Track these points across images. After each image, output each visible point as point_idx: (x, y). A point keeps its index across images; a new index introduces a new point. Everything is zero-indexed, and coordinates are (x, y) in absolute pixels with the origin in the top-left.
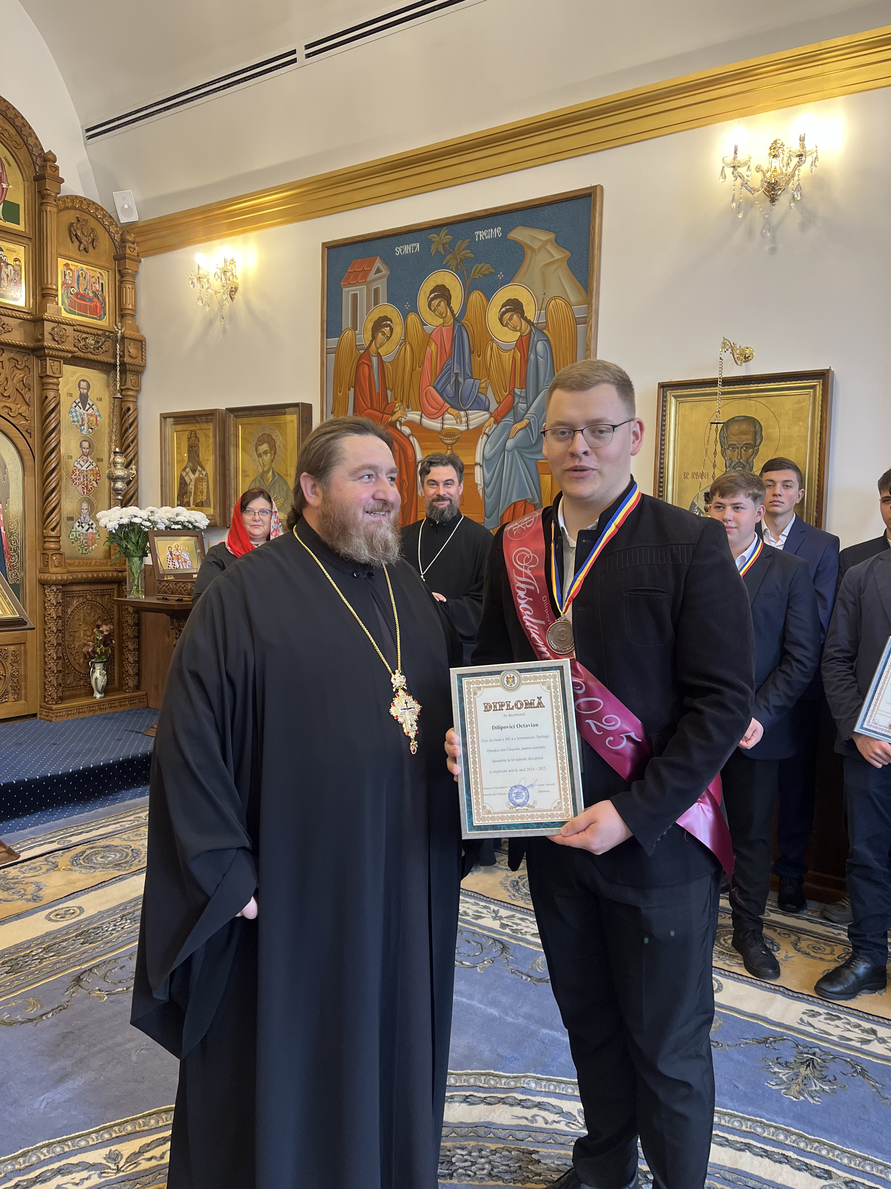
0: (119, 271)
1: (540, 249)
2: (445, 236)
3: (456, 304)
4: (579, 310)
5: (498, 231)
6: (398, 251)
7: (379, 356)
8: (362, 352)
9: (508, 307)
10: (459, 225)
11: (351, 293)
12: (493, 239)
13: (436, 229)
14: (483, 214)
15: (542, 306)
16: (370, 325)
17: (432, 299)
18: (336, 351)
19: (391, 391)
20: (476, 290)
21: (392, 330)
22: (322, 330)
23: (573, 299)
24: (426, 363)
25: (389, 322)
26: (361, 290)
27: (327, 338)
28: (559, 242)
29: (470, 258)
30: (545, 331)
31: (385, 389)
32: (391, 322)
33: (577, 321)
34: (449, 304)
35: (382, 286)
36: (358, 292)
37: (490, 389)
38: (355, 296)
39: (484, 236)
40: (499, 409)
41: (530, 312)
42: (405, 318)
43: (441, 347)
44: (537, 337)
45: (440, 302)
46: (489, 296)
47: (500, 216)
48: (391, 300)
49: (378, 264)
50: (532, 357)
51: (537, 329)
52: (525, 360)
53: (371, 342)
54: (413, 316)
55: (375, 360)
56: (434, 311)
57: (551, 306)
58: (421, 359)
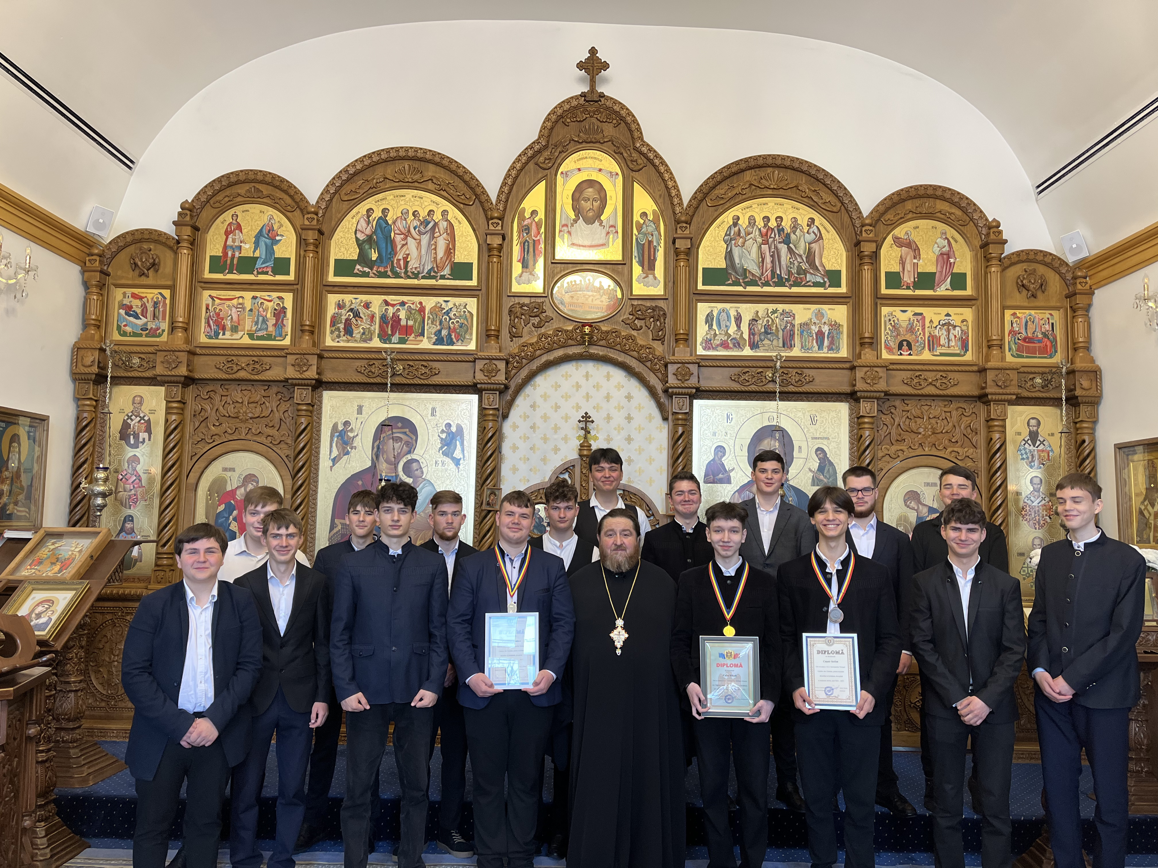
0: (1071, 307)
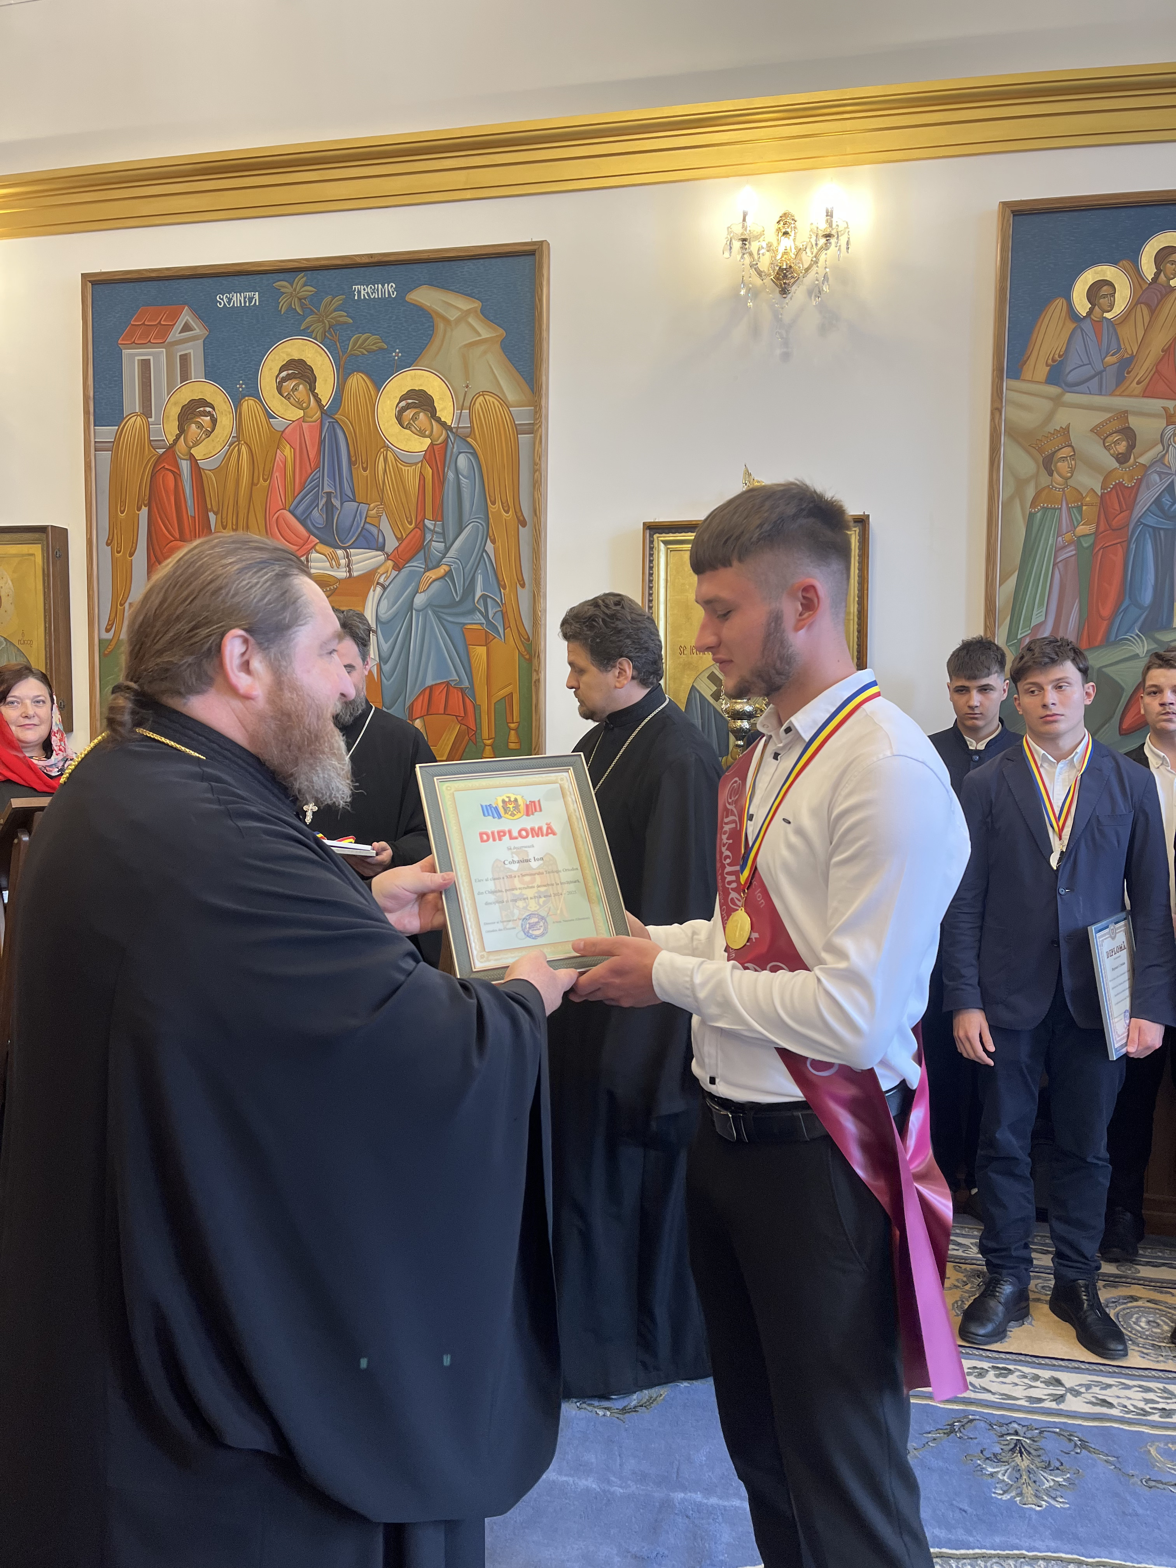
1: (458, 321)
2: (302, 287)
3: (325, 389)
4: (522, 415)
5: (390, 289)
6: (222, 300)
7: (192, 458)
8: (161, 451)
9: (410, 401)
10: (326, 272)
11: (137, 358)
12: (383, 299)
13: (287, 275)
14: (367, 261)
15: (462, 404)
16: (175, 411)
17: (284, 380)
18: (114, 446)
19: (216, 514)
20: (359, 371)
21: (214, 421)
22: (86, 412)
23: (511, 397)
24: (276, 474)
25: (208, 409)
26: (157, 356)
27: (95, 426)
28: (488, 314)
29: (346, 323)
30: (469, 439)
31: (204, 510)
32: (214, 409)
33: (519, 430)
34: (312, 389)
35: (195, 352)
36: (151, 358)
37: (384, 517)
38: (145, 365)
39: (367, 293)
40: (400, 549)
41: (446, 410)
42: (237, 404)
43: (301, 451)
44: (457, 446)
45: (297, 385)
46: (379, 381)
47: (393, 267)
48: (211, 374)
49: (186, 316)
50: (451, 475)
51: (456, 435)
52: (440, 479)
53: (178, 437)
54: (251, 402)
55: (185, 465)
56: (287, 398)
57: (477, 404)
58: (267, 469)
